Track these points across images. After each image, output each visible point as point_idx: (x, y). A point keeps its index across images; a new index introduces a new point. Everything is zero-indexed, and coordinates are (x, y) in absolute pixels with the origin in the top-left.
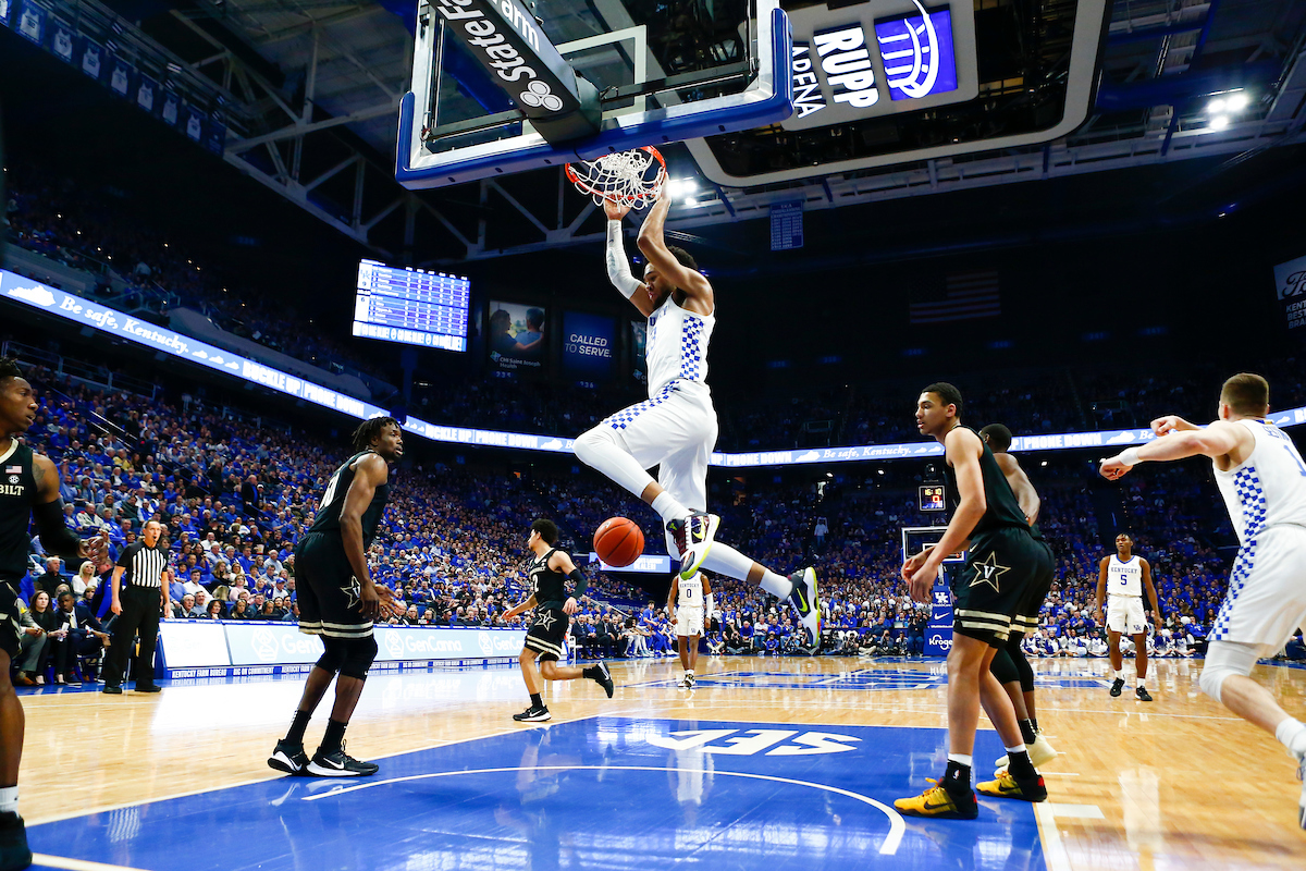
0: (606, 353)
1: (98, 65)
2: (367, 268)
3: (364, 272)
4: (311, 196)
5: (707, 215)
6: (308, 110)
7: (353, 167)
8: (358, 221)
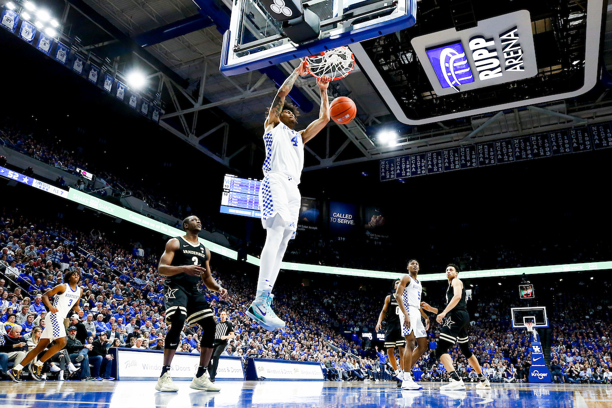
0: (351, 222)
1: (96, 77)
2: (229, 180)
3: (227, 180)
4: (201, 142)
5: (402, 150)
6: (201, 99)
7: (223, 129)
8: (225, 155)
